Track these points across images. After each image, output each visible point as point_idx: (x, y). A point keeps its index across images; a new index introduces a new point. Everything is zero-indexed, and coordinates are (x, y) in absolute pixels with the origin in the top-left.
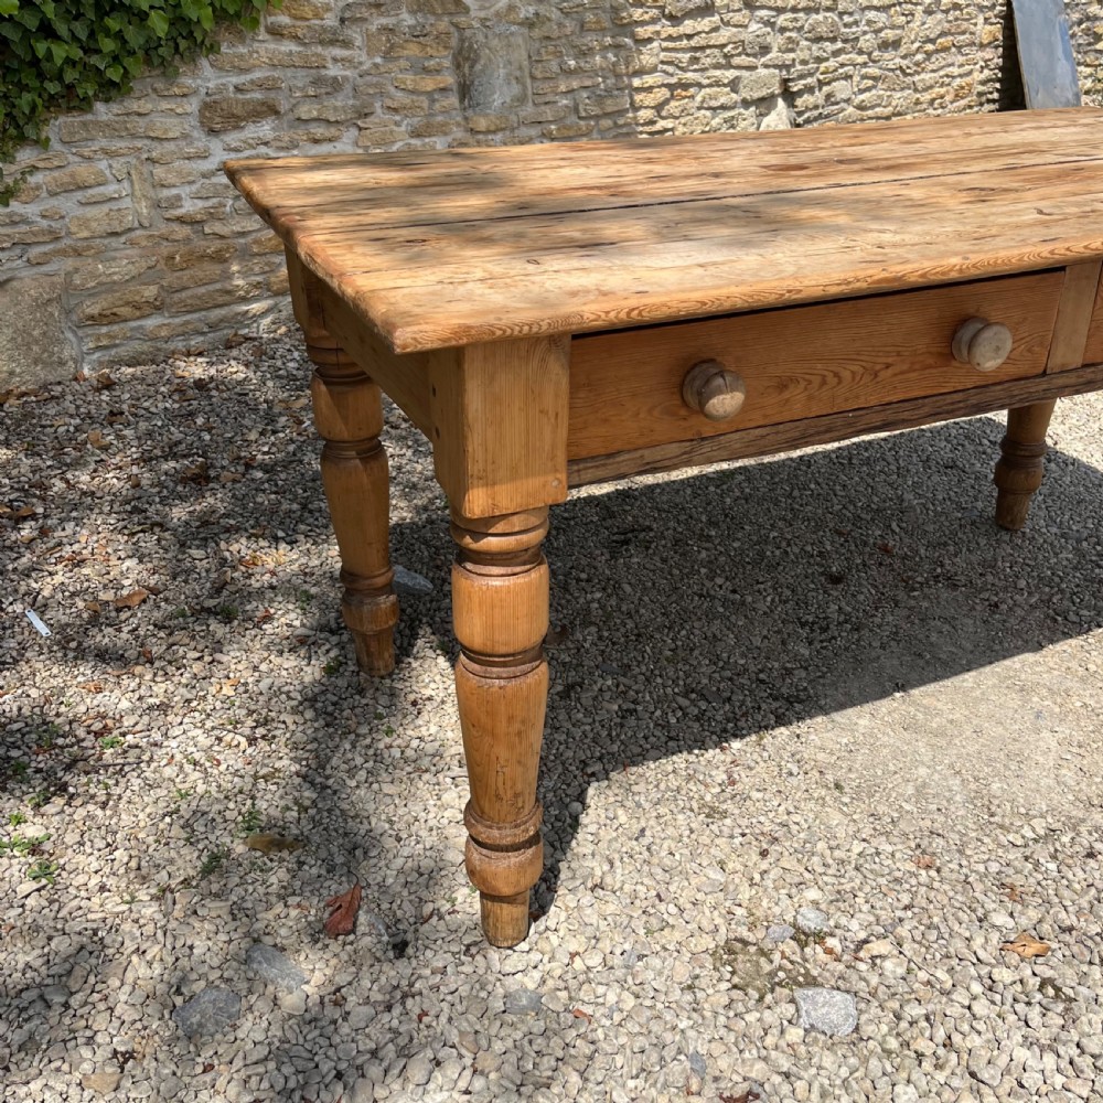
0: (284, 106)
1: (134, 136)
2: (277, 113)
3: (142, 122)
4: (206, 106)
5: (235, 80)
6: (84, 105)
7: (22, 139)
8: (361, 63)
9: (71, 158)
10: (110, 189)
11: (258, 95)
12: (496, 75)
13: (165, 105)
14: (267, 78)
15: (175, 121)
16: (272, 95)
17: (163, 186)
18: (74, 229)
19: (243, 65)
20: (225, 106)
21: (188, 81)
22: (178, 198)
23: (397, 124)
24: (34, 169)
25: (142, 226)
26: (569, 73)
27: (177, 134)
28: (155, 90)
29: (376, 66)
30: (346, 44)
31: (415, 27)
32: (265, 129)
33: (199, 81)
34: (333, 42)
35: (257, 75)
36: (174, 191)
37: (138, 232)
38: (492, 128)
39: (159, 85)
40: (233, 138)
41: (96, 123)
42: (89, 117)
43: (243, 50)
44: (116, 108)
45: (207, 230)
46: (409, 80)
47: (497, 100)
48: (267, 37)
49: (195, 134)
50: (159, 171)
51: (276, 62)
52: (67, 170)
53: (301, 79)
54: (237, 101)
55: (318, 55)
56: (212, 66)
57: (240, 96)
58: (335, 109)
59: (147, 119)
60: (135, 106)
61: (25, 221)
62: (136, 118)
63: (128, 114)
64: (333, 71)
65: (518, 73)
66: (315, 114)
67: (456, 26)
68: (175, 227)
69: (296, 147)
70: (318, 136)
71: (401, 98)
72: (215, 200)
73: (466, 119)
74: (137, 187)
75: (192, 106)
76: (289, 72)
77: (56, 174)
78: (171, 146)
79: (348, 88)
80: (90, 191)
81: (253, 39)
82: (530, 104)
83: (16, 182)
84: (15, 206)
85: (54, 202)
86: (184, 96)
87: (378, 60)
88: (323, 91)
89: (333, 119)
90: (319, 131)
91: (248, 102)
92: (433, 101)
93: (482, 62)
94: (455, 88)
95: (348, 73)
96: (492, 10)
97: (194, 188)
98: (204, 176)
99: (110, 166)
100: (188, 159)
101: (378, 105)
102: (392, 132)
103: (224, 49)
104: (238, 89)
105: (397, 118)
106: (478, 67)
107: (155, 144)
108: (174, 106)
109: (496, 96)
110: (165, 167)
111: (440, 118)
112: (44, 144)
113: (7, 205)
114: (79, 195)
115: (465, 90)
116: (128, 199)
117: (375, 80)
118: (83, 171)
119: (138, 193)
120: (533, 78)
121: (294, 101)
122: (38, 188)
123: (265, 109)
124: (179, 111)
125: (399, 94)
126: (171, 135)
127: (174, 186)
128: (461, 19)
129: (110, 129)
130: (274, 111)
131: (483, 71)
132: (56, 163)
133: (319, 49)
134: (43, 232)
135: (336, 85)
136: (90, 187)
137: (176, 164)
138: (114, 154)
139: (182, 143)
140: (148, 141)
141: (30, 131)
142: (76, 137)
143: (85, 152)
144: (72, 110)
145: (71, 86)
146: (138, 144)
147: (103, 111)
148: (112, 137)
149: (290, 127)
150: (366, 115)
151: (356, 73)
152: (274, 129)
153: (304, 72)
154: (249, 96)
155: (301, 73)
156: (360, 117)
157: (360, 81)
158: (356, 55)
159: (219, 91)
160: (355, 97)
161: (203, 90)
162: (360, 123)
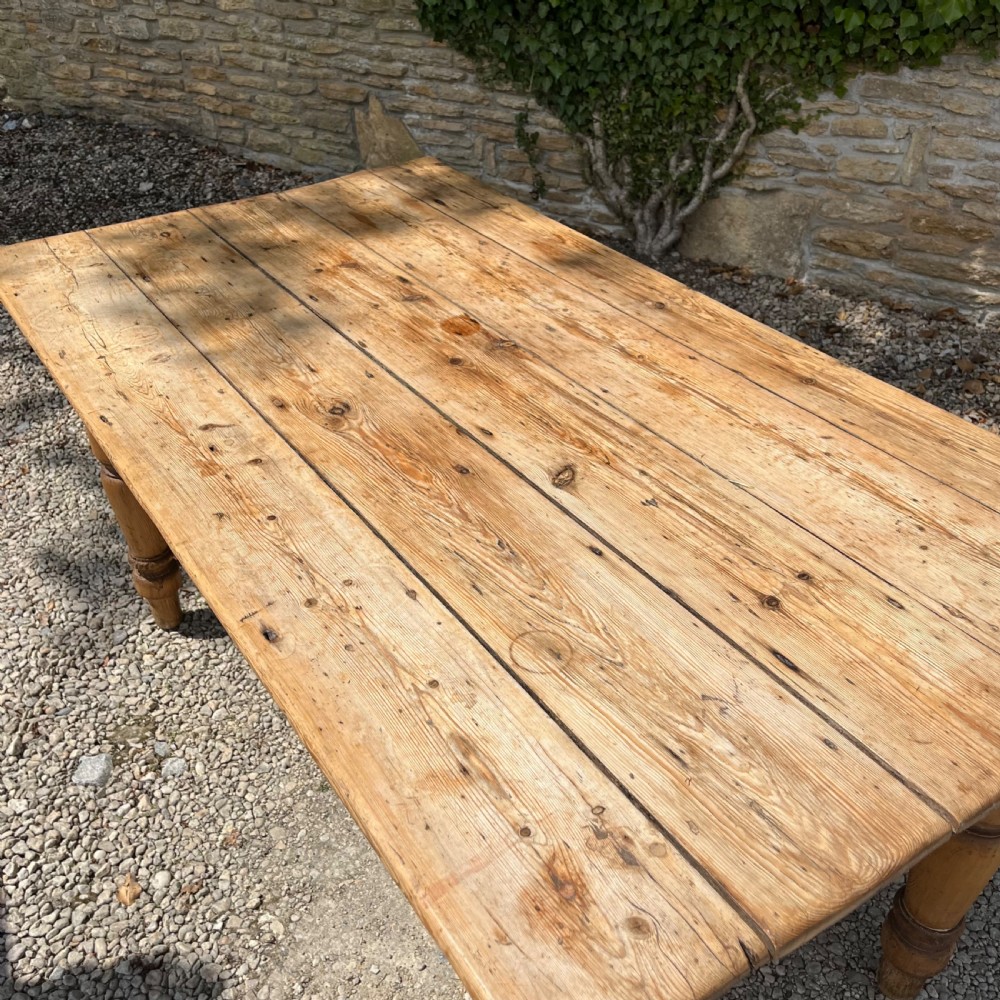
1: (929, 104)
3: (943, 94)
6: (888, 68)
7: (825, 87)
9: (863, 110)
10: (885, 144)
13: (973, 83)
15: (976, 99)
17: (937, 155)
18: (839, 168)
22: (948, 170)
24: (827, 111)
25: (900, 183)
27: (974, 112)
28: (967, 67)
36: (948, 163)
37: (897, 188)
39: (973, 64)
41: (896, 84)
42: (894, 78)
44: (920, 76)
45: (966, 207)
50: (939, 141)
52: (855, 119)
59: (948, 92)
60: (937, 76)
61: (804, 149)
62: (937, 89)
63: (930, 84)
68: (938, 194)
72: (991, 183)
74: (911, 149)
77: (846, 119)
78: (964, 122)
80: (867, 141)
83: (810, 117)
84: (802, 135)
85: (833, 141)
86: (998, 79)
97: (971, 166)
98: (987, 157)
99: (894, 125)
100: (977, 137)
107: (947, 116)
108: (981, 86)
110: (949, 139)
112: (841, 92)
113: (796, 132)
114: (857, 142)
116: (901, 157)
118: (868, 122)
119: (910, 154)
122: (825, 126)
124: (986, 92)
126: (965, 111)
127: (948, 158)
129: (909, 94)
132: (847, 111)
134: (813, 162)
136: (868, 137)
137: (961, 139)
138: (901, 116)
139: (976, 121)
140: (940, 112)
141: (828, 80)
142: (872, 93)
143: (876, 107)
144: (876, 69)
145: (875, 50)
146: (930, 112)
147: (907, 76)
148: (906, 100)
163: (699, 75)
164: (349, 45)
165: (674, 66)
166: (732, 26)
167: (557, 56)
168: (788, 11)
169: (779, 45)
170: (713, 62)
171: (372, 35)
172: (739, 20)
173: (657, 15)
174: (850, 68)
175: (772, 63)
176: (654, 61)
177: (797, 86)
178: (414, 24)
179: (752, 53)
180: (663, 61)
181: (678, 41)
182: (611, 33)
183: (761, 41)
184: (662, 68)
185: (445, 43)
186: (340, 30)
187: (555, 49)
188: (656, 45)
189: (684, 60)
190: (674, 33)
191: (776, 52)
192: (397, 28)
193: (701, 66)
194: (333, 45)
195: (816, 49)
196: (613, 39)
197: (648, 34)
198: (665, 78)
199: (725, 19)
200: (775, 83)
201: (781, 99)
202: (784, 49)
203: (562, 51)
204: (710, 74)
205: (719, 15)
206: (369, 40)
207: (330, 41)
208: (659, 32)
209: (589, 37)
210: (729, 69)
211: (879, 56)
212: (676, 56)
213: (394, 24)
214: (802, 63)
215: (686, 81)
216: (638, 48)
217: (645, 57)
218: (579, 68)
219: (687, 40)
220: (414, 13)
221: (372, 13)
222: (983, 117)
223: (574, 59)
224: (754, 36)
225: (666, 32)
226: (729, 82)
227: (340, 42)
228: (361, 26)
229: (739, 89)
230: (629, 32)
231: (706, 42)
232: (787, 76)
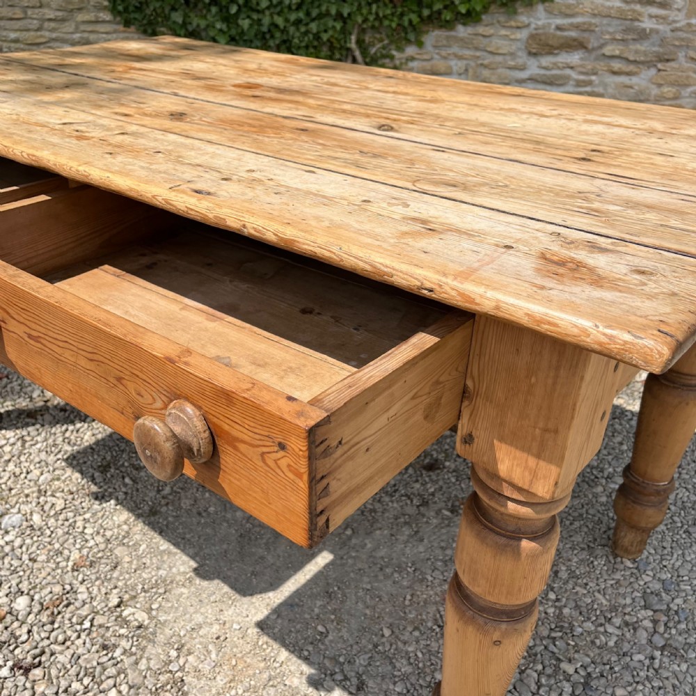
0: (593, 43)
1: (477, 49)
2: (585, 48)
3: (485, 41)
4: (532, 37)
5: (559, 21)
6: (448, 25)
7: (409, 42)
8: (674, 21)
9: (436, 56)
11: (573, 34)
13: (503, 32)
14: (584, 23)
15: (506, 43)
16: (586, 35)
19: (568, 12)
20: (543, 38)
21: (523, 19)
24: (412, 59)
27: (506, 52)
28: (499, 22)
29: (690, 24)
32: (575, 58)
33: (532, 20)
35: (579, 20)
39: (502, 19)
40: (546, 61)
41: (455, 37)
42: (453, 33)
43: (572, 1)
44: (470, 30)
49: (520, 54)
50: (486, 73)
51: (596, 12)
52: (431, 62)
53: (614, 27)
54: (554, 36)
55: (634, 11)
56: (545, 10)
57: (559, 33)
58: (637, 52)
59: (488, 40)
60: (481, 29)
62: (481, 38)
63: (476, 35)
64: (647, 24)
66: (617, 53)
69: (595, 74)
70: (616, 69)
75: (523, 35)
76: (605, 21)
77: (425, 64)
78: (499, 59)
79: (655, 38)
83: (401, 64)
86: (518, 28)
87: (694, 21)
88: (630, 37)
89: (631, 58)
90: (617, 65)
91: (562, 37)
95: (661, 27)
98: (516, 81)
99: (456, 65)
100: (509, 68)
101: (681, 55)
102: (688, 77)
104: (559, 28)
107: (489, 56)
108: (508, 33)
110: (491, 71)
112: (420, 44)
117: (684, 35)
118: (440, 64)
121: (602, 41)
123: (575, 43)
124: (513, 37)
126: (500, 51)
129: (464, 43)
130: (579, 45)
132: (425, 58)
133: (638, 7)
135: (643, 35)
136: (441, 74)
137: (500, 71)
138: (460, 58)
139: (508, 58)
140: (485, 54)
141: (412, 36)
142: (440, 44)
143: (444, 53)
144: (441, 27)
145: (439, 12)
146: (478, 54)
147: (462, 31)
148: (462, 47)
149: (597, 59)
150: (668, 60)
151: (668, 28)
152: (582, 59)
153: (618, 22)
154: (566, 34)
155: (615, 22)
156: (661, 61)
157: (669, 34)
158: (673, 15)
159: (544, 27)
160: (660, 46)
161: (533, 26)
162: (660, 66)
163: (325, 37)
164: (54, 35)
165: (306, 33)
166: (344, 1)
167: (221, 30)
169: (377, 14)
170: (334, 27)
171: (73, 26)
174: (424, 28)
175: (373, 27)
176: (292, 30)
177: (391, 42)
178: (107, 16)
179: (360, 19)
180: (298, 29)
182: (258, 11)
183: (365, 11)
184: (297, 34)
185: (133, 28)
186: (46, 24)
187: (218, 26)
188: (293, 17)
189: (314, 27)
190: (305, 8)
191: (375, 19)
192: (93, 19)
193: (326, 31)
194: (41, 36)
195: (402, 15)
196: (260, 16)
197: (286, 10)
198: (301, 41)
200: (376, 42)
201: (381, 52)
202: (381, 15)
203: (224, 27)
204: (332, 36)
206: (71, 30)
207: (39, 33)
208: (294, 7)
209: (243, 16)
210: (345, 32)
211: (443, 17)
212: (307, 24)
213: (87, 17)
214: (394, 25)
215: (316, 43)
216: (280, 21)
217: (285, 27)
218: (237, 38)
220: (105, 8)
221: (72, 11)
222: (512, 54)
223: (233, 32)
224: (359, 8)
225: (299, 7)
226: (345, 42)
227: (47, 34)
228: (63, 20)
229: (353, 45)
230: (272, 10)
231: (328, 14)
232: (384, 36)
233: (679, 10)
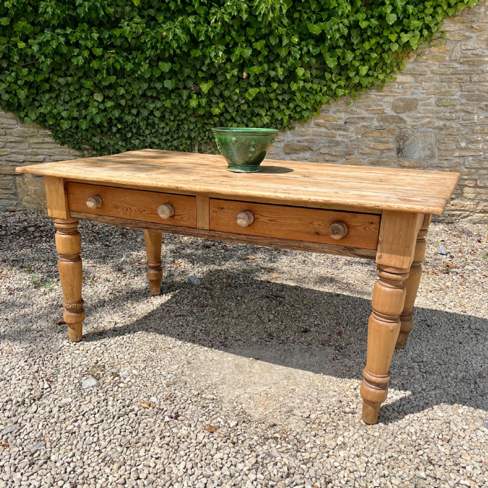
0: (315, 148)
2: (312, 150)
4: (286, 145)
5: (298, 138)
8: (351, 137)
11: (306, 144)
12: (417, 146)
14: (310, 139)
15: (274, 148)
16: (312, 144)
19: (302, 134)
20: (291, 146)
21: (281, 138)
23: (364, 159)
26: (462, 149)
27: (274, 153)
29: (358, 138)
30: (345, 130)
31: (378, 126)
32: (307, 155)
33: (285, 138)
34: (339, 129)
35: (307, 137)
38: (411, 166)
40: (294, 156)
43: (303, 129)
46: (372, 144)
47: (416, 156)
48: (314, 126)
49: (281, 153)
51: (315, 134)
53: (324, 140)
54: (297, 145)
55: (332, 133)
56: (291, 133)
57: (299, 144)
58: (336, 151)
64: (339, 139)
65: (430, 147)
66: (327, 152)
67: (399, 127)
70: (327, 159)
71: (367, 150)
73: (399, 161)
75: (282, 145)
76: (319, 138)
78: (271, 156)
79: (343, 145)
81: (308, 127)
82: (437, 159)
86: (279, 142)
87: (360, 137)
88: (332, 145)
89: (334, 154)
90: (327, 157)
92: (383, 153)
93: (410, 141)
94: (395, 149)
95: (345, 140)
96: (420, 123)
101: (356, 152)
103: (296, 129)
104: (298, 141)
105: (365, 157)
106: (407, 143)
108: (275, 144)
109: (416, 154)
111: (385, 159)
115: (399, 151)
117: (356, 143)
120: (439, 149)
121: (319, 147)
123: (307, 148)
124: (277, 146)
125: (367, 149)
126: (271, 153)
128: (402, 125)
130: (310, 149)
131: (410, 144)
133: (334, 131)
135: (338, 143)
139: (275, 156)
149: (317, 155)
150: (350, 154)
151: (348, 140)
152: (310, 155)
153: (326, 138)
154: (302, 144)
155: (324, 138)
156: (347, 155)
157: (349, 143)
158: (349, 134)
159: (291, 141)
160: (346, 148)
161: (286, 141)
162: (347, 157)
164: (13, 151)
166: (191, 130)
167: (122, 146)
168: (211, 124)
169: (209, 137)
170: (186, 143)
171: (27, 145)
172: (194, 128)
173: (164, 128)
175: (206, 143)
177: (216, 150)
178: (50, 140)
179: (199, 139)
180: (166, 144)
181: (172, 137)
182: (143, 136)
183: (202, 135)
185: (66, 146)
186: (8, 144)
187: (120, 143)
188: (164, 138)
189: (175, 143)
190: (170, 134)
191: (207, 139)
192: (41, 141)
193: (181, 145)
194: (5, 151)
196: (144, 138)
197: (159, 135)
199: (189, 128)
200: (207, 150)
202: (211, 137)
203: (124, 144)
204: (185, 147)
205: (186, 127)
206: (25, 148)
207: (3, 149)
208: (164, 134)
209: (134, 138)
210: (192, 145)
212: (172, 142)
213: (36, 141)
219: (176, 136)
220: (50, 135)
221: (27, 137)
222: (277, 154)
223: (129, 146)
224: (199, 134)
225: (167, 133)
227: (9, 150)
228: (20, 142)
230: (151, 135)
231: (183, 136)
232: (211, 147)
233: (352, 132)
